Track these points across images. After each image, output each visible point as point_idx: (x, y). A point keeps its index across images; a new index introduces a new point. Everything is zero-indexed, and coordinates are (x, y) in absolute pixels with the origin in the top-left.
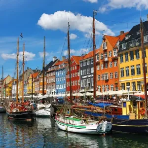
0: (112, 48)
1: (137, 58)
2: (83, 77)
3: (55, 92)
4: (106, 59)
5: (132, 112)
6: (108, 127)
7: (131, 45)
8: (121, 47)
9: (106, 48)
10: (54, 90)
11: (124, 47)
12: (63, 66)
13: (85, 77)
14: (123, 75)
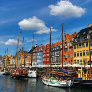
0: (69, 41)
1: (83, 47)
2: (53, 56)
3: (36, 64)
4: (66, 47)
5: (84, 76)
6: (71, 84)
7: (80, 40)
8: (74, 41)
9: (66, 41)
10: (36, 63)
11: (76, 41)
12: (41, 50)
13: (54, 56)
14: (75, 56)
